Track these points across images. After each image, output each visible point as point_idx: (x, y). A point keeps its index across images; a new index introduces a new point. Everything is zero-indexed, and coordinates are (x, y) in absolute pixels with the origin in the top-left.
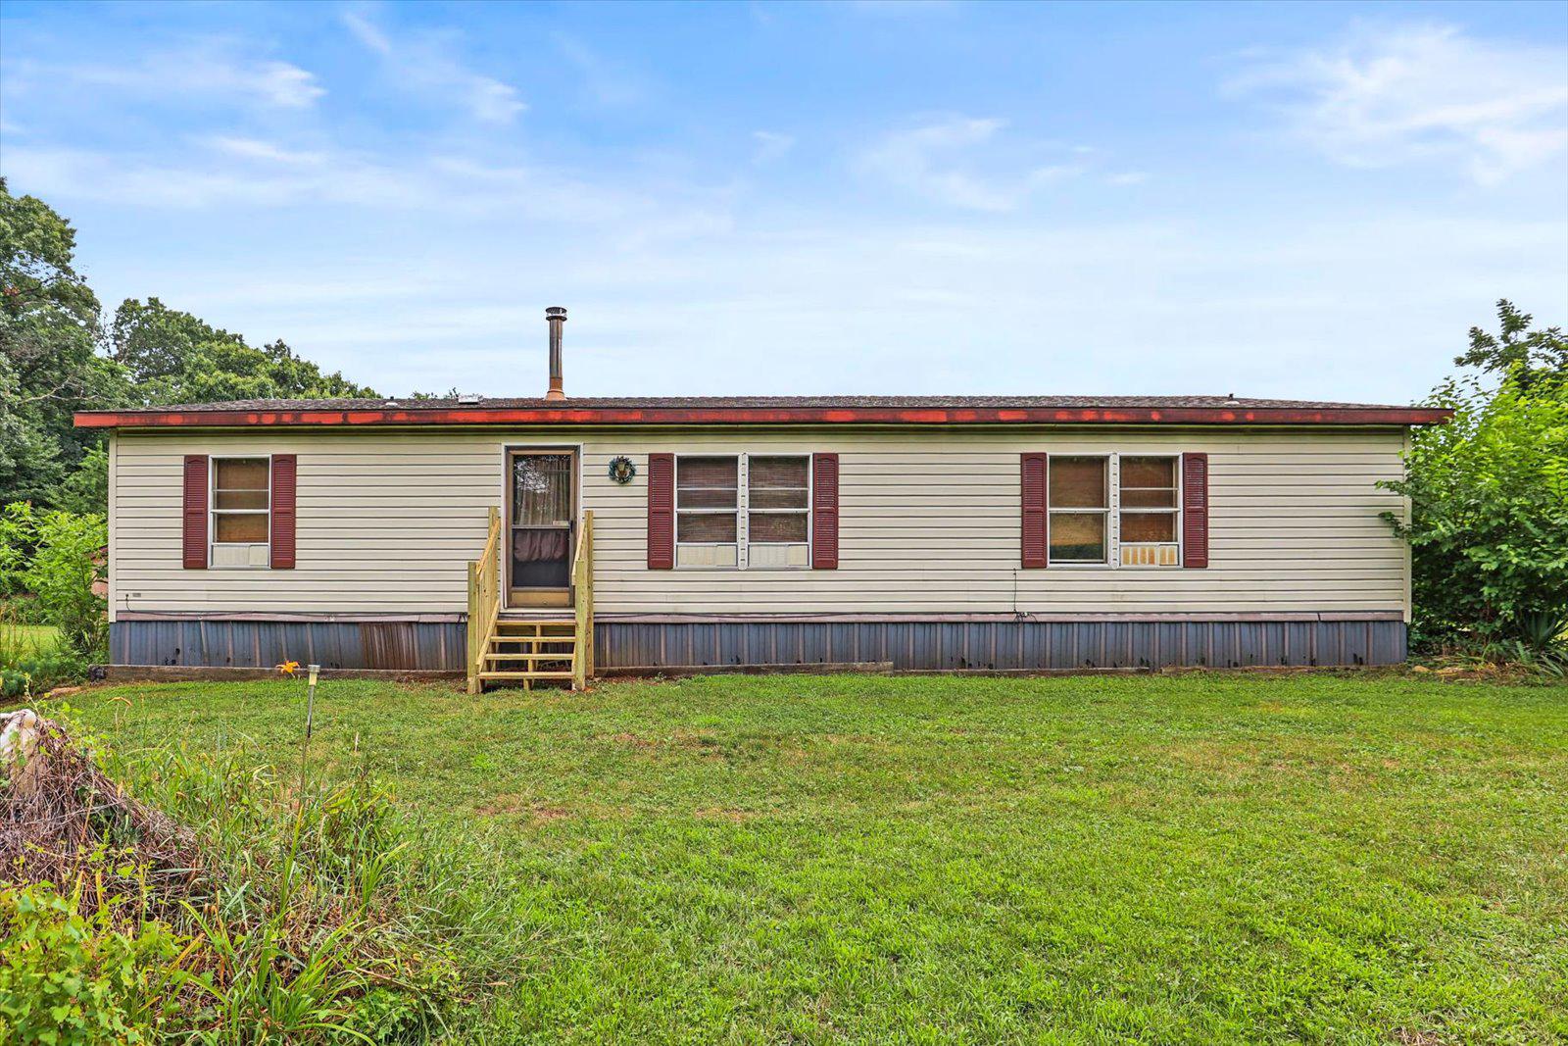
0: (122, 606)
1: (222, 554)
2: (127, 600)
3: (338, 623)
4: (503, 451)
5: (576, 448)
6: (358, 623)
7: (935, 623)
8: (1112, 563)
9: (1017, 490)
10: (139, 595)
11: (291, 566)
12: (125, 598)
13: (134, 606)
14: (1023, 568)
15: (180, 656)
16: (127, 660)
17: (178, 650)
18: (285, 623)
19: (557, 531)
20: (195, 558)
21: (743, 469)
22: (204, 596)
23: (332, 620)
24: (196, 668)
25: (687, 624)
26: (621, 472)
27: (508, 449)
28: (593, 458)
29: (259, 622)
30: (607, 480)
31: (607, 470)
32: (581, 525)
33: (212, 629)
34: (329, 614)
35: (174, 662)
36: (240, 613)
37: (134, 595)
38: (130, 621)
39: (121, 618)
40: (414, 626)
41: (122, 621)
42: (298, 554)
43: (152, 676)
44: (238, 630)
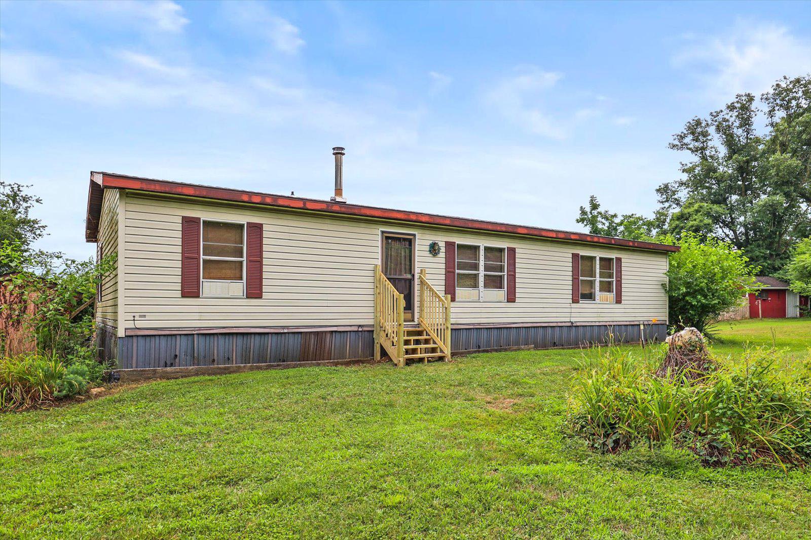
0: (131, 325)
1: (209, 287)
2: (134, 320)
3: (289, 333)
4: (380, 233)
5: (414, 235)
6: (301, 333)
7: (547, 327)
8: (597, 301)
9: (571, 269)
10: (145, 316)
11: (259, 296)
12: (133, 319)
13: (139, 324)
14: (573, 302)
15: (177, 360)
16: (134, 365)
17: (176, 356)
18: (255, 334)
19: (405, 280)
20: (190, 289)
21: (482, 252)
22: (196, 316)
23: (286, 331)
24: (191, 368)
25: (460, 329)
26: (434, 249)
27: (383, 232)
28: (422, 241)
29: (237, 334)
30: (428, 254)
31: (428, 248)
32: (417, 276)
33: (202, 339)
34: (283, 327)
35: (172, 365)
36: (224, 328)
37: (140, 316)
38: (137, 336)
39: (128, 333)
40: (334, 334)
41: (130, 336)
42: (264, 289)
43: (158, 375)
44: (221, 340)
